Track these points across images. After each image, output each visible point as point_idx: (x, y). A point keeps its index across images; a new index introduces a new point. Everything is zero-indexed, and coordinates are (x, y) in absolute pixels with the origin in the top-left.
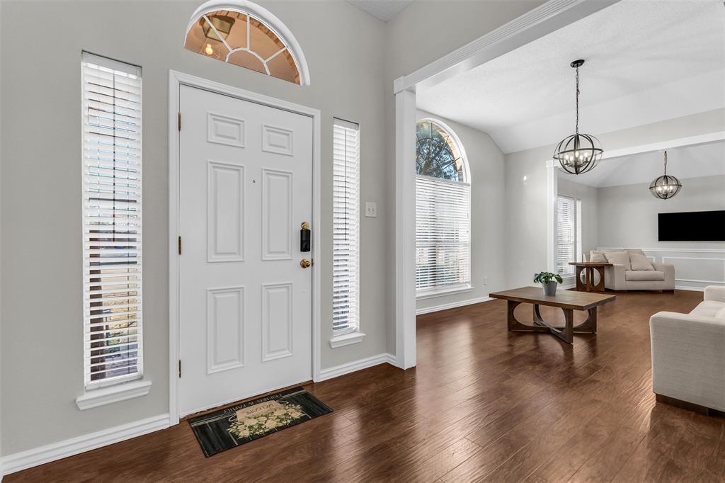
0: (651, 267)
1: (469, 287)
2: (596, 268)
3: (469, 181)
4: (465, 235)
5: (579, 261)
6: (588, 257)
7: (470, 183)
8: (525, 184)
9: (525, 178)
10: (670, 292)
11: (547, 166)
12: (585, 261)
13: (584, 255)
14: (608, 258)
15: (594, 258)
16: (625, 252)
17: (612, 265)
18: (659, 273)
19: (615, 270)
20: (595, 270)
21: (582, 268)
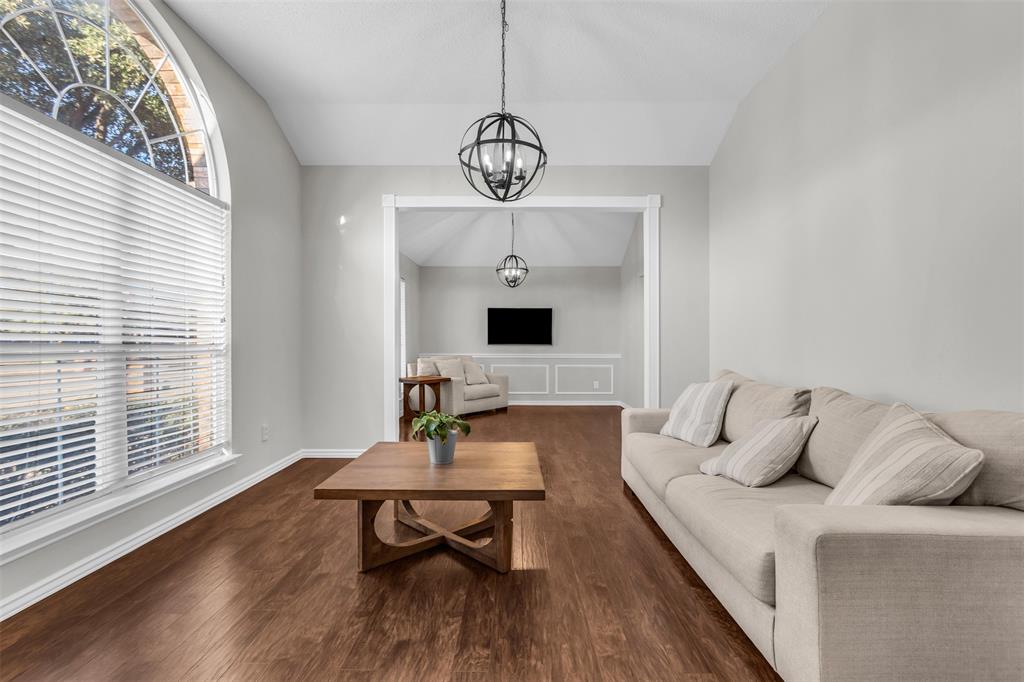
0: (485, 379)
1: (228, 455)
2: (429, 385)
3: (226, 196)
4: (214, 326)
5: (403, 376)
6: (415, 370)
7: (229, 202)
8: (342, 231)
9: (343, 220)
10: (503, 410)
11: (384, 204)
12: (410, 375)
13: (409, 365)
14: (440, 369)
15: (422, 370)
16: (459, 360)
17: (449, 380)
18: (495, 387)
19: (454, 384)
20: (426, 386)
21: (413, 386)
